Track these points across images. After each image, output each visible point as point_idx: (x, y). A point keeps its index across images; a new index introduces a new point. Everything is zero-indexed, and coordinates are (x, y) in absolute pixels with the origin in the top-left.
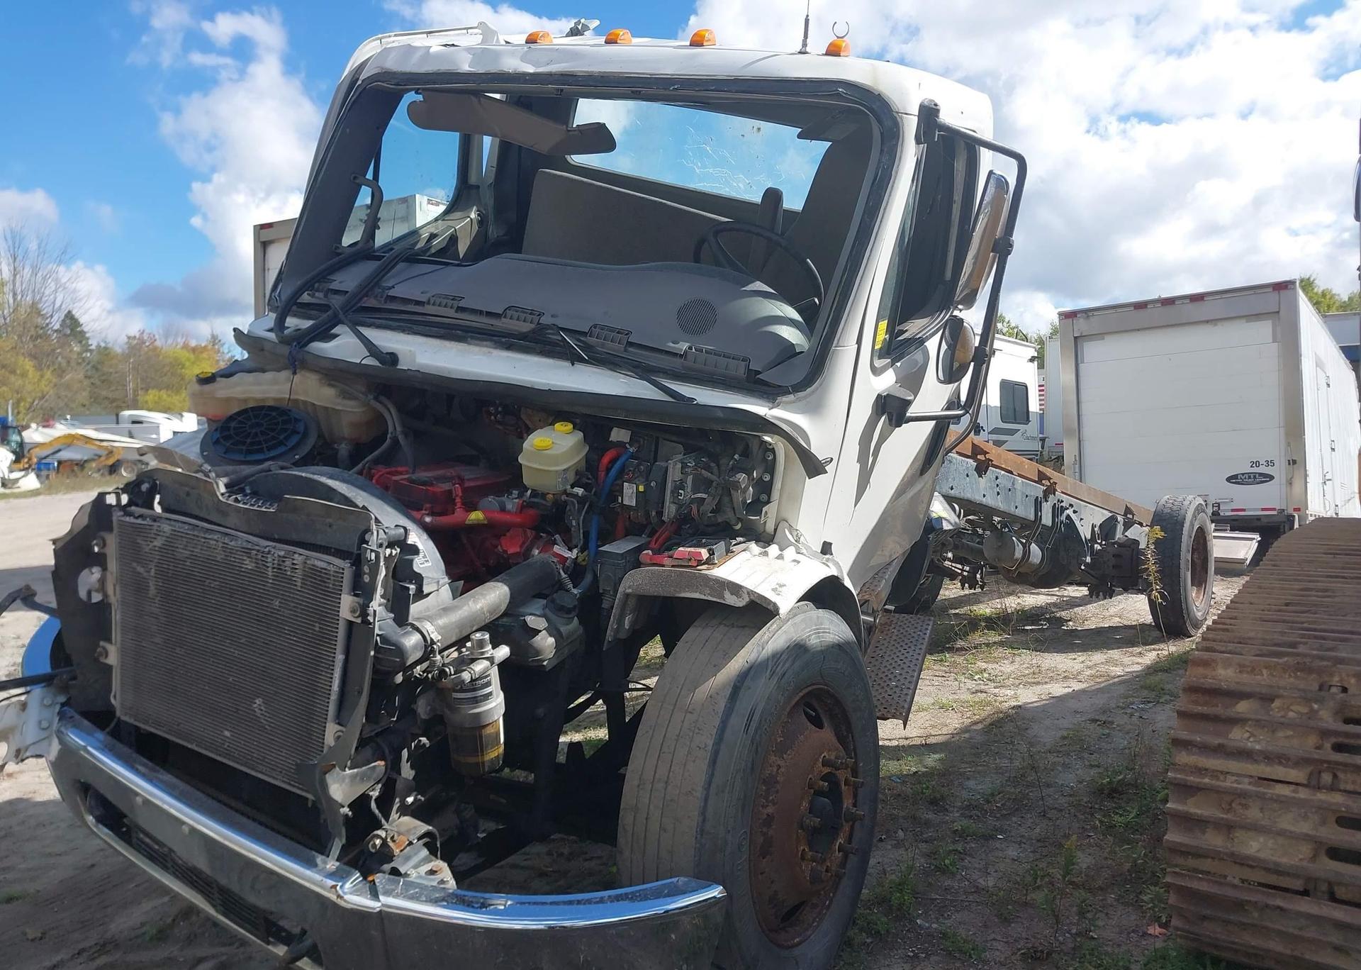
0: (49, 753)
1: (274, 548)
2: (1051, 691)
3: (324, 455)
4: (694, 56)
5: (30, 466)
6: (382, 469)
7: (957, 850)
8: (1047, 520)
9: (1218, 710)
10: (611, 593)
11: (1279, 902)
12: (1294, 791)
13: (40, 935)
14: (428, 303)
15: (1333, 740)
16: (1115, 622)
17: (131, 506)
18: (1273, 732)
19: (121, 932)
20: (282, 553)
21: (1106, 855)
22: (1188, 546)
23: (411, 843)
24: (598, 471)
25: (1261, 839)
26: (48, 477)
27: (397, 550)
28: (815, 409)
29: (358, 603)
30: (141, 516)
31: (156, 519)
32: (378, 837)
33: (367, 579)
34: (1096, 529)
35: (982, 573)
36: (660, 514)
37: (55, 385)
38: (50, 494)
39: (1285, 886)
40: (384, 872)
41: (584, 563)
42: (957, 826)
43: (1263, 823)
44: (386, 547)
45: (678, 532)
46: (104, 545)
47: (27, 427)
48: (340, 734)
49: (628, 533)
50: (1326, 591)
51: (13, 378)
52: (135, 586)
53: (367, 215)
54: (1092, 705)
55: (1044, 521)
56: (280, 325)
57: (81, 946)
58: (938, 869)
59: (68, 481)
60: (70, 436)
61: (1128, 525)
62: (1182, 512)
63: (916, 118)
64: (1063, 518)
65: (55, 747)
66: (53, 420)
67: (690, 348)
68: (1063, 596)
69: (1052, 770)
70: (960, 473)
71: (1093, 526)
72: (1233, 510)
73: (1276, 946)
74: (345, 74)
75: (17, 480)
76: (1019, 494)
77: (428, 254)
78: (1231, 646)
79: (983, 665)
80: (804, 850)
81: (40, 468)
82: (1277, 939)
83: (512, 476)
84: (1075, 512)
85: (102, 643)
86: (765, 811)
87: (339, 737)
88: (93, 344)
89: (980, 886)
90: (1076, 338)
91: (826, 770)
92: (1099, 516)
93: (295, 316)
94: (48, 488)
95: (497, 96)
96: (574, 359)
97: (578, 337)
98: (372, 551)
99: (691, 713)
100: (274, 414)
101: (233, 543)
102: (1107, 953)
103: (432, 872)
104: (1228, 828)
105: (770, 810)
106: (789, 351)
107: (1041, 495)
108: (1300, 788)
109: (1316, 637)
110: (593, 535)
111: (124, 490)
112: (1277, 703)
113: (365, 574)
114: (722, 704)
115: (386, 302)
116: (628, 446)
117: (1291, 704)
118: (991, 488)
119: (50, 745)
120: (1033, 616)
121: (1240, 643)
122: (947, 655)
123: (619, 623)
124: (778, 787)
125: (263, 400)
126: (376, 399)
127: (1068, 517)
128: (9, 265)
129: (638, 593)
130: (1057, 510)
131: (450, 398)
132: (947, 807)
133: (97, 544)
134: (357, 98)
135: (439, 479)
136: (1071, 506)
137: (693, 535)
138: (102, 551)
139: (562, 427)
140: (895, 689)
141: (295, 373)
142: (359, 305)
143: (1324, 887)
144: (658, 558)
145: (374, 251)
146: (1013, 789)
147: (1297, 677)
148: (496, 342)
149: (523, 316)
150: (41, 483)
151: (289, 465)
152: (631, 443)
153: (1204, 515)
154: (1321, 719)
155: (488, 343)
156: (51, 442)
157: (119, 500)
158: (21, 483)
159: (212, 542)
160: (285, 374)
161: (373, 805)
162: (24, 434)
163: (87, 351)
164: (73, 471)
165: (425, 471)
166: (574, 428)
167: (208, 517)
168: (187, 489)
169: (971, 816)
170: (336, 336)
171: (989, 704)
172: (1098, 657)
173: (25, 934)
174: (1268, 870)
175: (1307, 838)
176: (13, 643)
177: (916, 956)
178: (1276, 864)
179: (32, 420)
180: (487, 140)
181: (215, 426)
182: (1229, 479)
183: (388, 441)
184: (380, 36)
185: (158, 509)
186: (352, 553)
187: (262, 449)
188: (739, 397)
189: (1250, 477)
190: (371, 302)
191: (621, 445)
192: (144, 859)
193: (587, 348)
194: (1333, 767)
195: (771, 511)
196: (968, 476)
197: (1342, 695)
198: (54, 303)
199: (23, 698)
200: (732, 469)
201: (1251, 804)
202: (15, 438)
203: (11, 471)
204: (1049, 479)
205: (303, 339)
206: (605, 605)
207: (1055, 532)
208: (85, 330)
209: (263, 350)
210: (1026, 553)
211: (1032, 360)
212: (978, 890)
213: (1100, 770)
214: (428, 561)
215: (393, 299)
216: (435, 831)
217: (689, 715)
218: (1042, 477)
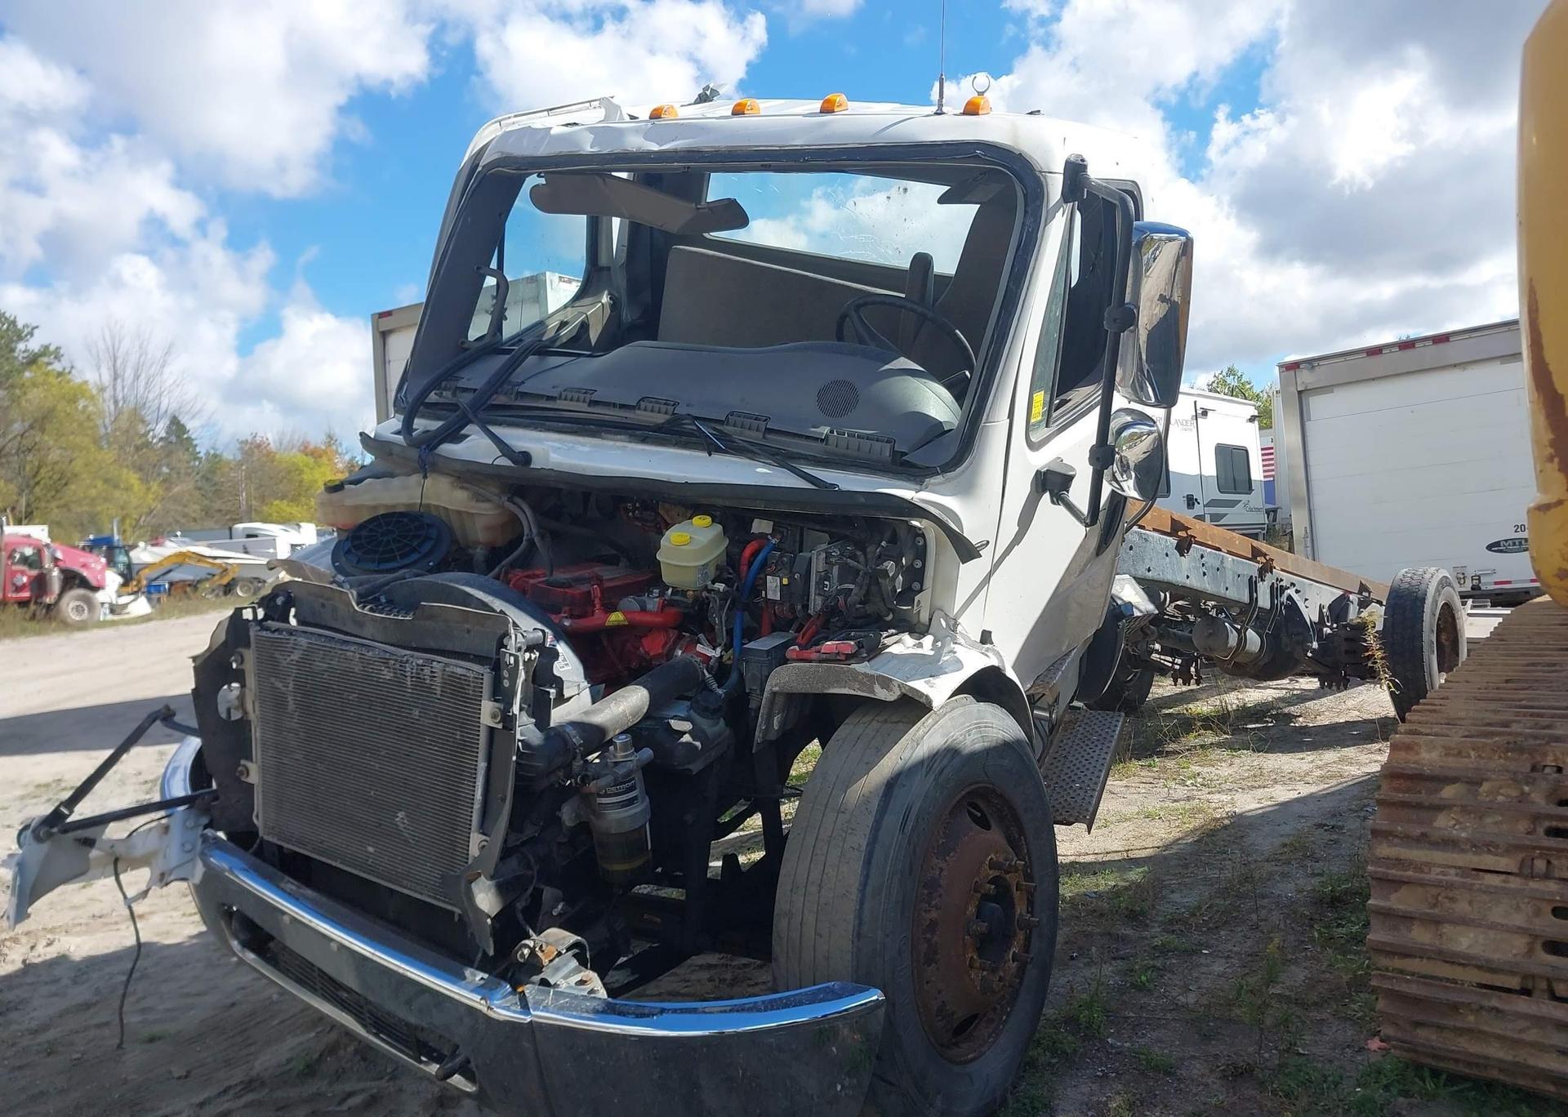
0: (193, 876)
1: (412, 656)
2: (1274, 794)
3: (459, 558)
4: (824, 124)
5: (140, 589)
6: (519, 573)
7: (1154, 967)
8: (1264, 601)
9: (1423, 797)
10: (758, 692)
11: (1494, 1003)
12: (1504, 881)
13: (185, 1074)
14: (560, 398)
15: (1547, 824)
16: (1353, 716)
17: (266, 621)
18: (1481, 818)
19: (266, 1070)
20: (420, 662)
21: (1323, 968)
22: (1431, 625)
23: (559, 954)
24: (740, 565)
25: (1471, 935)
26: (159, 600)
27: (535, 655)
28: (967, 490)
29: (499, 709)
30: (277, 630)
31: (291, 632)
32: (527, 946)
33: (506, 683)
34: (1324, 610)
35: (1197, 665)
36: (806, 607)
37: (163, 499)
38: (162, 619)
39: (1499, 985)
40: (533, 983)
41: (729, 662)
42: (1157, 942)
43: (1472, 917)
44: (526, 651)
45: (826, 625)
46: (242, 662)
47: (134, 547)
48: (485, 843)
49: (774, 629)
50: (1554, 665)
51: (117, 494)
52: (274, 702)
53: (493, 306)
54: (1319, 809)
55: (1261, 603)
56: (407, 428)
57: (226, 1084)
58: (1133, 986)
59: (181, 604)
60: (181, 554)
61: (1363, 604)
62: (1423, 587)
63: (1062, 177)
64: (1284, 598)
65: (199, 870)
66: (163, 538)
67: (832, 432)
68: (1294, 689)
69: (1268, 880)
70: (1158, 553)
71: (1321, 608)
72: (1496, 583)
73: (1496, 1051)
74: (466, 159)
75: (125, 606)
76: (1229, 574)
77: (558, 344)
78: (1436, 729)
79: (1196, 769)
80: (972, 957)
81: (151, 590)
82: (1496, 1045)
83: (650, 575)
84: (1297, 591)
85: (243, 762)
86: (928, 916)
87: (484, 846)
88: (202, 450)
89: (1179, 1003)
90: (1300, 392)
91: (993, 873)
92: (1328, 596)
93: (423, 417)
94: (160, 613)
95: (624, 175)
96: (712, 449)
97: (714, 425)
98: (511, 655)
99: (843, 812)
100: (405, 520)
101: (370, 654)
102: (1315, 1069)
103: (582, 982)
104: (1436, 922)
105: (934, 915)
106: (936, 430)
107: (1256, 574)
108: (1511, 878)
109: (1532, 715)
110: (737, 633)
111: (260, 604)
112: (1486, 786)
113: (505, 678)
114: (875, 805)
115: (516, 399)
116: (769, 537)
117: (1500, 788)
118: (1194, 568)
119: (194, 867)
120: (1258, 712)
121: (1448, 724)
122: (1157, 760)
123: (769, 724)
124: (941, 891)
125: (394, 506)
126: (509, 499)
127: (1290, 598)
128: (109, 369)
129: (785, 691)
130: (1276, 591)
131: (586, 495)
132: (1148, 922)
133: (236, 661)
134: (477, 186)
135: (578, 580)
136: (1293, 584)
137: (842, 628)
138: (240, 667)
139: (701, 521)
140: (1078, 791)
141: (425, 477)
142: (489, 402)
143: (1544, 985)
144: (806, 654)
145: (502, 345)
146: (1222, 902)
147: (1507, 759)
148: (631, 435)
149: (657, 406)
150: (153, 607)
151: (424, 572)
152: (773, 535)
153: (1451, 589)
154: (1533, 802)
155: (622, 437)
156: (161, 562)
157: (255, 614)
158: (130, 608)
159: (349, 653)
160: (416, 478)
161: (520, 916)
162: (132, 554)
163: (196, 459)
164: (185, 592)
165: (564, 573)
166: (713, 521)
167: (344, 629)
168: (321, 601)
169: (1173, 931)
170: (466, 436)
171: (1200, 811)
172: (1330, 756)
173: (170, 1072)
174: (1479, 967)
175: (1520, 931)
176: (134, 780)
177: (1105, 1076)
178: (1488, 961)
179: (140, 538)
180: (616, 222)
181: (344, 536)
182: (1490, 547)
183: (524, 542)
184: (500, 118)
185: (293, 622)
186: (492, 659)
187: (395, 556)
188: (885, 480)
189: (1514, 544)
190: (501, 399)
191: (763, 536)
192: (291, 981)
193: (723, 436)
194: (1547, 854)
195: (923, 599)
196: (1167, 555)
197: (1556, 775)
198: (159, 408)
199: (164, 821)
200: (879, 557)
201: (1458, 897)
202: (122, 558)
203: (119, 596)
204: (1265, 555)
205: (431, 442)
206: (753, 705)
207: (1275, 615)
208: (193, 437)
209: (391, 454)
210: (1242, 640)
211: (1252, 419)
212: (1177, 1007)
213: (1323, 879)
214: (568, 665)
215: (524, 395)
216: (583, 941)
217: (841, 815)
218: (1256, 554)
